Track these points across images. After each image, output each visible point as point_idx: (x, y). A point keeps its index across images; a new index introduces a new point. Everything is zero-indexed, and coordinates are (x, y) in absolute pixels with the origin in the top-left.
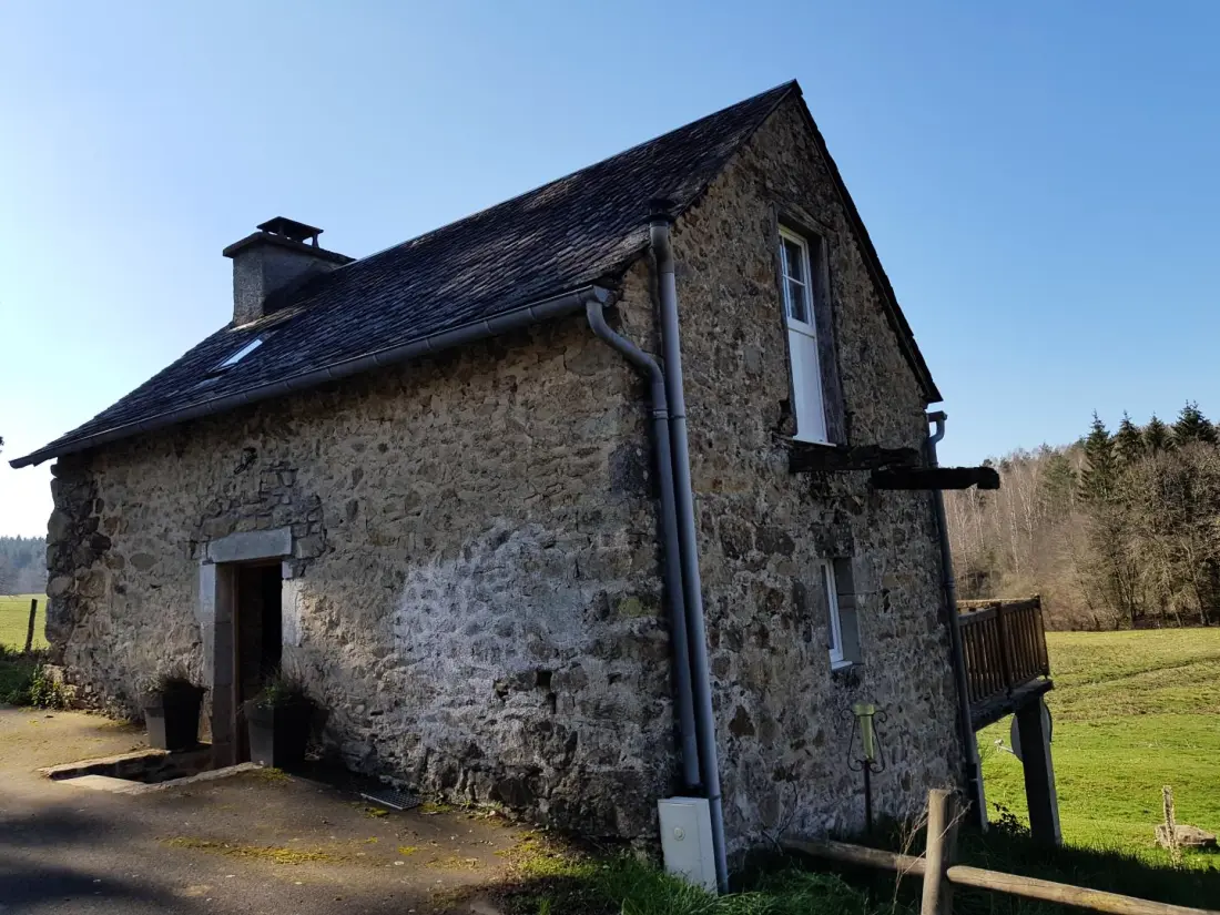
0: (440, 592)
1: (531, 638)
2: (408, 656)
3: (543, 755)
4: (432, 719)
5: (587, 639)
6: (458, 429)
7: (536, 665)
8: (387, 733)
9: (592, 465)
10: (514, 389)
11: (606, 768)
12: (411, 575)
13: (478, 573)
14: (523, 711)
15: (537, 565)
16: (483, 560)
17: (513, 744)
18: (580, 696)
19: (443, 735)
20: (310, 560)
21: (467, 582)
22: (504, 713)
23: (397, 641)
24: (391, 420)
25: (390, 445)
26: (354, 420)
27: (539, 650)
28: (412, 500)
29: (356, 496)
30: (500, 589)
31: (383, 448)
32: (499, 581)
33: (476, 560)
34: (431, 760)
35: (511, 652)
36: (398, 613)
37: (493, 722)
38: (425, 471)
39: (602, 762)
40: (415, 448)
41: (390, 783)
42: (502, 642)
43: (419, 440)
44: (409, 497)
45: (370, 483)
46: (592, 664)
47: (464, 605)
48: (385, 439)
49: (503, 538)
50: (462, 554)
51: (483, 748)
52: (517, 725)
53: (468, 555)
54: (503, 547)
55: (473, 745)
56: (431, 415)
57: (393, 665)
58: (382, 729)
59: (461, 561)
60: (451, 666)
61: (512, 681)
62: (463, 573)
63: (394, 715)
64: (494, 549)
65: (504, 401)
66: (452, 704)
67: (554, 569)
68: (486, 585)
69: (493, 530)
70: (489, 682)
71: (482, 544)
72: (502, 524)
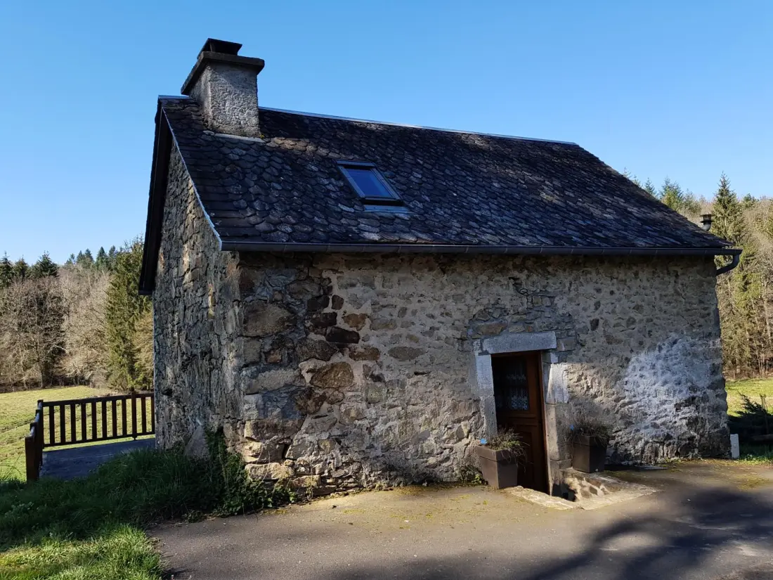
0: (649, 367)
1: (689, 384)
2: (633, 399)
3: (695, 431)
4: (646, 427)
5: (708, 382)
6: (653, 290)
7: (691, 395)
8: (625, 439)
9: (709, 314)
10: (677, 276)
11: (716, 430)
12: (633, 360)
13: (666, 358)
14: (688, 415)
15: (689, 354)
16: (668, 351)
17: (685, 429)
18: (708, 404)
19: (654, 434)
20: (569, 352)
21: (661, 361)
22: (680, 417)
23: (627, 393)
24: (617, 278)
25: (616, 291)
26: (594, 274)
27: (693, 389)
28: (631, 321)
29: (597, 317)
30: (675, 364)
31: (612, 293)
32: (675, 361)
33: (664, 352)
34: (647, 447)
35: (681, 391)
36: (626, 379)
37: (675, 422)
38: (638, 308)
39: (715, 428)
40: (631, 295)
41: (628, 464)
42: (678, 388)
43: (632, 292)
44: (629, 320)
45: (605, 311)
46: (709, 392)
47: (660, 372)
48: (614, 289)
49: (675, 342)
50: (657, 349)
51: (672, 435)
52: (684, 422)
53: (660, 349)
54: (675, 346)
55: (668, 434)
56: (639, 280)
57: (625, 405)
58: (621, 438)
59: (657, 353)
60: (656, 401)
61: (683, 403)
62: (658, 358)
63: (627, 430)
64: (672, 347)
65: (672, 281)
66: (655, 419)
67: (695, 355)
68: (670, 363)
69: (670, 338)
70: (672, 405)
71: (666, 344)
72: (674, 335)
